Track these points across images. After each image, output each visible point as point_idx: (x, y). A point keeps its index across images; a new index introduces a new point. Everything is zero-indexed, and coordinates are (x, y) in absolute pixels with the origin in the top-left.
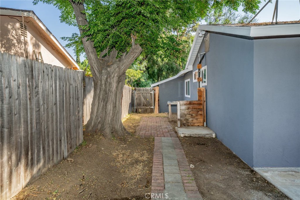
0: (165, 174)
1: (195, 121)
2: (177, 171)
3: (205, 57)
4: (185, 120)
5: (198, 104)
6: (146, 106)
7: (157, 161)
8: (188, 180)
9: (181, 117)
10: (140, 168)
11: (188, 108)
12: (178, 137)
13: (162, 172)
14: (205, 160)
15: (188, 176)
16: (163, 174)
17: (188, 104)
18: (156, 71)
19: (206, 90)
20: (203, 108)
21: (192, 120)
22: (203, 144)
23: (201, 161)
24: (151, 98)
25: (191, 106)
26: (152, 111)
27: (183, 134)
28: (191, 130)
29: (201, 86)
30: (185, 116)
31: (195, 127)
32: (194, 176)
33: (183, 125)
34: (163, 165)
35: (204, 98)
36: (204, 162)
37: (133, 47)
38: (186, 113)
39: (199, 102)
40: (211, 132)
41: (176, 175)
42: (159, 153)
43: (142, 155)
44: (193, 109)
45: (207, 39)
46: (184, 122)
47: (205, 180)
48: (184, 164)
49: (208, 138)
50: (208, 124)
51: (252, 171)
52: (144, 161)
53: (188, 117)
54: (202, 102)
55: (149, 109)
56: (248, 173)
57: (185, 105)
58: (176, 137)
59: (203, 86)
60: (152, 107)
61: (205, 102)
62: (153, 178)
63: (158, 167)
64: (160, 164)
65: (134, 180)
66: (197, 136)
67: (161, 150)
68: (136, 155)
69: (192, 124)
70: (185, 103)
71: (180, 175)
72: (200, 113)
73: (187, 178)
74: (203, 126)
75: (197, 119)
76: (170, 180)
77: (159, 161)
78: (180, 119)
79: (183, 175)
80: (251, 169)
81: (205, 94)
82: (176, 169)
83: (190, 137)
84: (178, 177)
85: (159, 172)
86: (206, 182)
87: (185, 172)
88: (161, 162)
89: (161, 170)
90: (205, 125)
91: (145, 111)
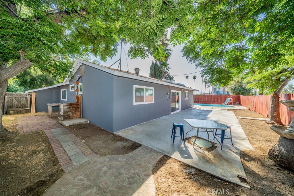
0: (67, 152)
1: (74, 115)
2: (75, 147)
3: (81, 78)
4: (67, 115)
5: (76, 105)
6: (20, 107)
7: (56, 146)
8: (85, 149)
9: (64, 113)
10: (42, 155)
11: (70, 108)
12: (64, 127)
13: (64, 152)
14: (89, 136)
15: (84, 147)
16: (65, 153)
17: (69, 105)
18: (29, 80)
19: (82, 97)
20: (80, 107)
21: (72, 115)
22: (84, 128)
23: (87, 137)
24: (27, 101)
25: (71, 106)
26: (28, 111)
27: (68, 124)
28: (72, 121)
29: (78, 94)
30: (67, 113)
31: (75, 119)
32: (87, 146)
33: (65, 119)
34: (62, 147)
35: (80, 102)
36: (89, 137)
37: (22, 60)
38: (68, 111)
39: (77, 104)
40: (87, 120)
41: (75, 150)
42: (55, 141)
43: (39, 146)
44: (73, 108)
45: (82, 68)
46: (66, 117)
47: (94, 146)
48: (77, 142)
49: (85, 124)
50: (83, 116)
51: (113, 134)
52: (42, 149)
53: (69, 113)
54: (79, 104)
55: (24, 110)
56: (112, 135)
57: (67, 105)
58: (63, 127)
59: (80, 95)
60: (28, 108)
61: (81, 104)
62: (58, 158)
63: (59, 150)
64: (59, 147)
65: (40, 166)
66: (78, 124)
67: (55, 138)
68: (32, 148)
69: (72, 117)
70: (67, 104)
71: (78, 149)
72: (77, 110)
73: (84, 149)
74: (80, 117)
75: (76, 114)
76: (72, 154)
77: (57, 146)
78: (63, 115)
79: (80, 148)
80: (112, 133)
81: (81, 99)
82: (74, 146)
83: (74, 125)
84: (78, 150)
85: (62, 152)
86: (95, 146)
87: (80, 146)
88: (59, 145)
89: (63, 151)
90: (81, 117)
91: (19, 112)
